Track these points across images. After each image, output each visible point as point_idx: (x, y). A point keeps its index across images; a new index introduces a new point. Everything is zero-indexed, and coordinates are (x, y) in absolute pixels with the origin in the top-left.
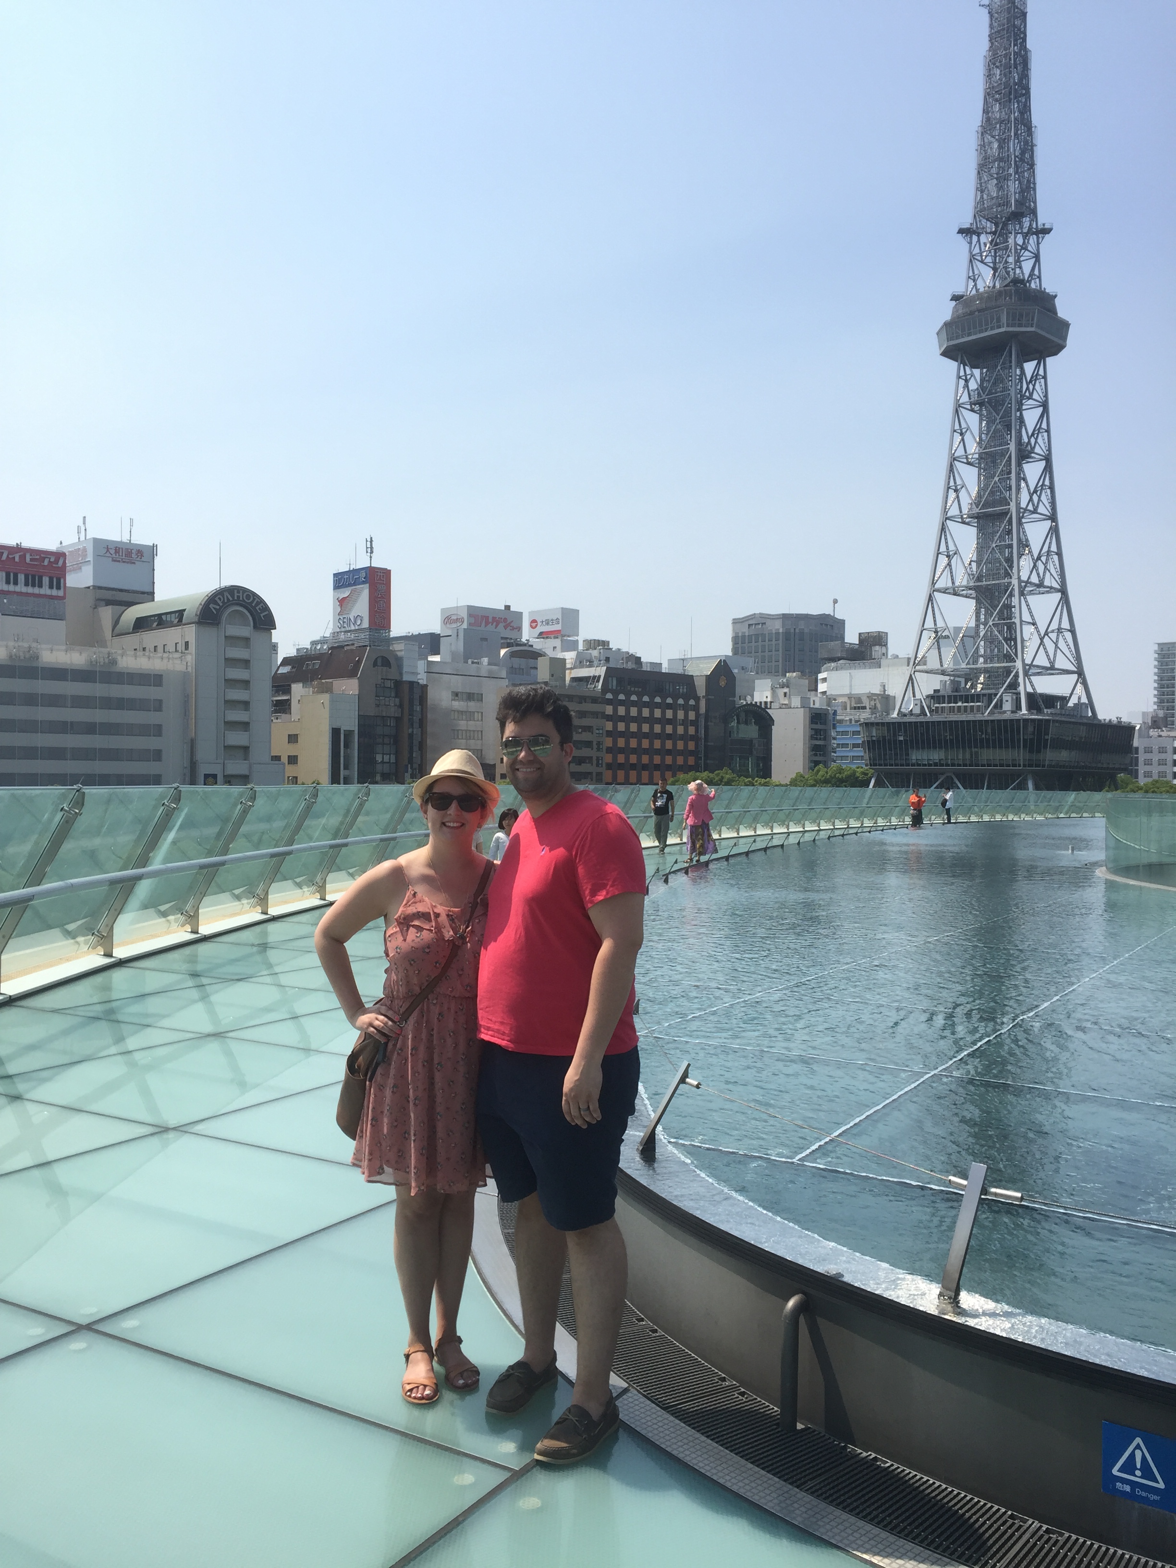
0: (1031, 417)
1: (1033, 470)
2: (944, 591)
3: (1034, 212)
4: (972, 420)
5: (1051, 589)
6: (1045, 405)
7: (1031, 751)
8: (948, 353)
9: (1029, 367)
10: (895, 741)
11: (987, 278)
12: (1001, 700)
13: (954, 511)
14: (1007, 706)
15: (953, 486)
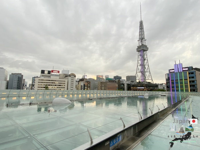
0: (145, 57)
1: (146, 61)
2: (138, 72)
3: (145, 39)
4: (140, 57)
5: (148, 72)
6: (147, 55)
8: (137, 51)
9: (145, 52)
11: (141, 44)
13: (138, 65)
15: (138, 63)
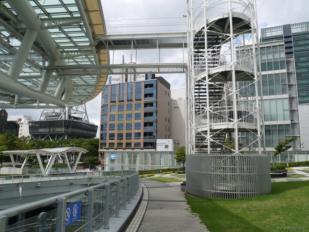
7: (66, 128)
10: (35, 126)
12: (62, 117)
14: (63, 118)
